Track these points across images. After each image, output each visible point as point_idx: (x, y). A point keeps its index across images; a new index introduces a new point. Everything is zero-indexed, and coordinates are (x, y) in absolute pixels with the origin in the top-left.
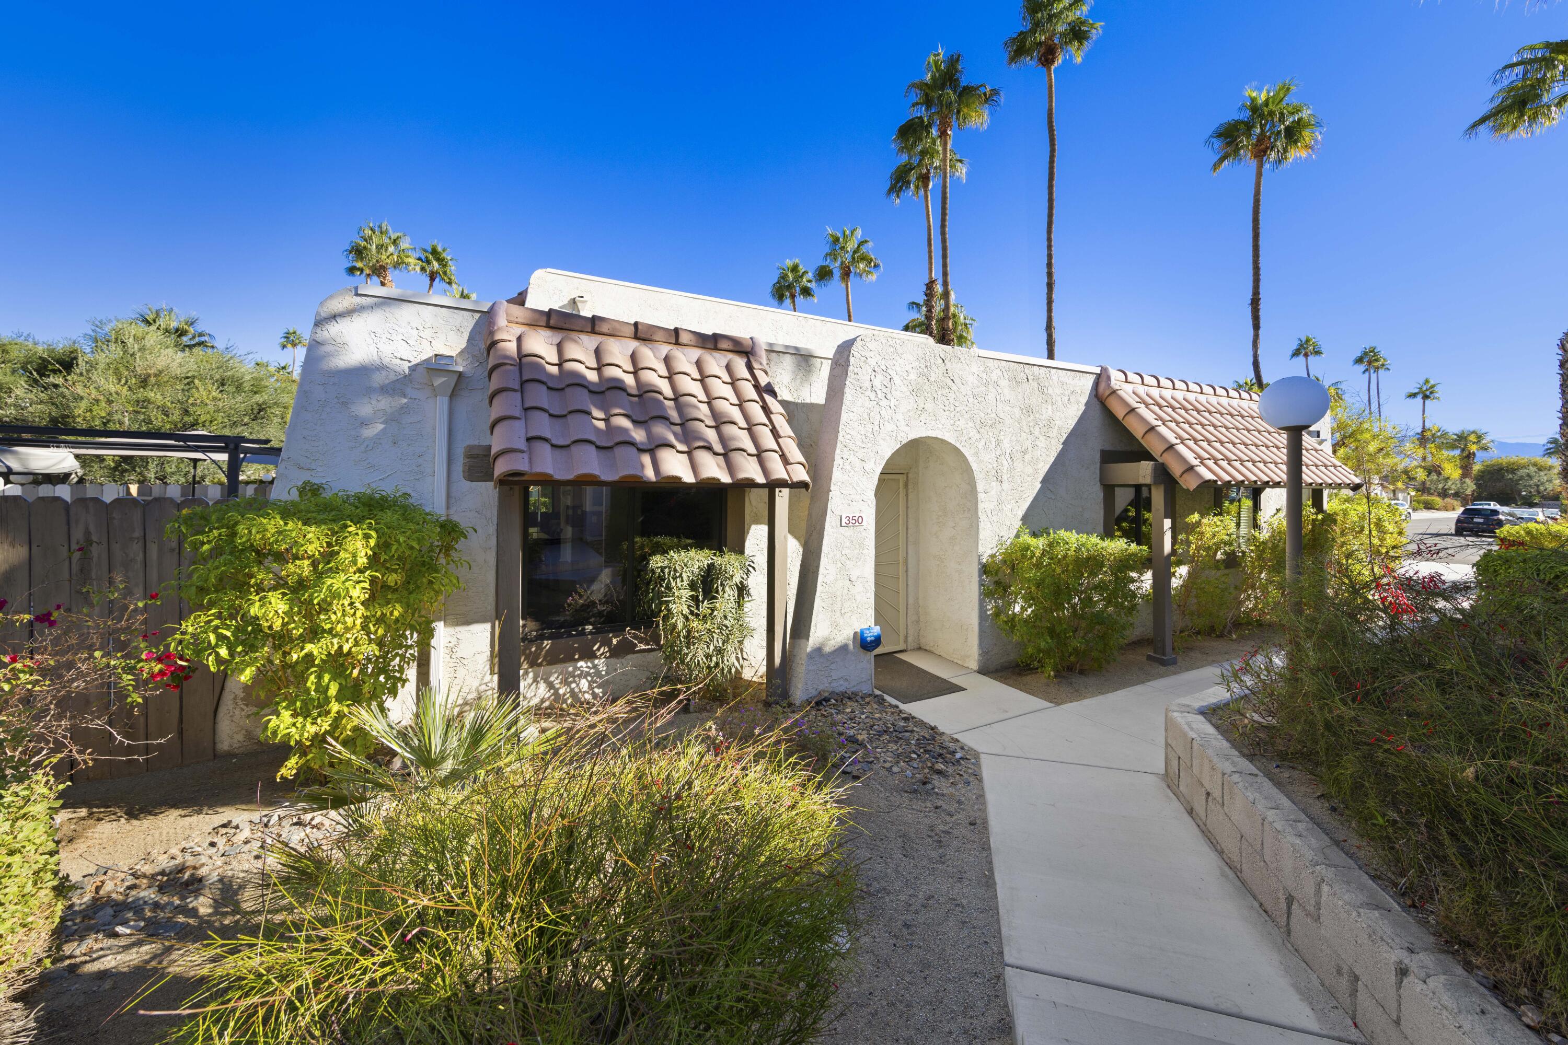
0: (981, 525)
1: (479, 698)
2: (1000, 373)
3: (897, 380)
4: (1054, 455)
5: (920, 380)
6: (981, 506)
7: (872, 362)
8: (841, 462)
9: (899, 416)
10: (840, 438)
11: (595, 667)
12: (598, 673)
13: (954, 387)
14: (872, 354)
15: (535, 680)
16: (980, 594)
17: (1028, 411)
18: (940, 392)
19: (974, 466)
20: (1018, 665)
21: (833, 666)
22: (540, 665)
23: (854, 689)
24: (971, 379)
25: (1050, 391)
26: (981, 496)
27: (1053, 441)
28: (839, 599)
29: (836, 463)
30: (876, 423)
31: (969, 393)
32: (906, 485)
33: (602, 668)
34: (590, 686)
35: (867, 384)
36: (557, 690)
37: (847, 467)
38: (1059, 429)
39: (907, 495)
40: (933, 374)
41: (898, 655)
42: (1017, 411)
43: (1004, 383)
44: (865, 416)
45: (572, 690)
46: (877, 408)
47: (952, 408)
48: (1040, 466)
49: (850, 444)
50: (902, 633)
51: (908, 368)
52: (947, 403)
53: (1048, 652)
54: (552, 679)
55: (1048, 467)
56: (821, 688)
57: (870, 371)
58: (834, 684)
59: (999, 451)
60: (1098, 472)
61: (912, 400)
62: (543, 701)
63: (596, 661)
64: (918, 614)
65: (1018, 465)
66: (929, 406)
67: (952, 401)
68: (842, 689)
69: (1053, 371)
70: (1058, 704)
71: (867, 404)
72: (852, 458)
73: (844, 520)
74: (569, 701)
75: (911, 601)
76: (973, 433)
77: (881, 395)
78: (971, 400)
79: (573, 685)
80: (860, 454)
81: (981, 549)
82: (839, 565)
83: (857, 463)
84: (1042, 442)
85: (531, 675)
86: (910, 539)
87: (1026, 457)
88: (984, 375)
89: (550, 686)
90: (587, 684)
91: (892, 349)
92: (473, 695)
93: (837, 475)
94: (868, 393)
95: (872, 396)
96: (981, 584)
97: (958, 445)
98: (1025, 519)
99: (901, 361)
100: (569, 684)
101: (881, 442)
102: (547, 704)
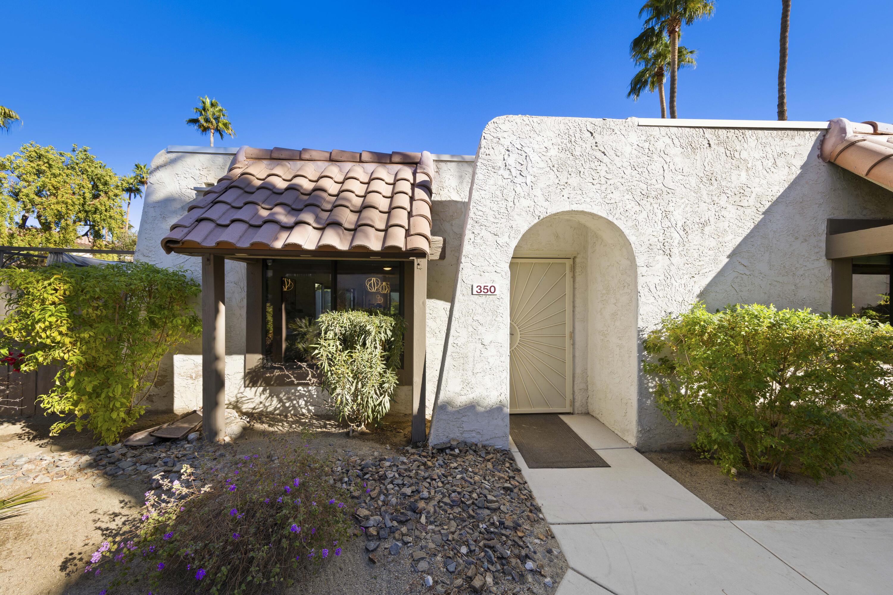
0: (642, 300)
1: (237, 402)
2: (669, 141)
3: (534, 157)
4: (749, 226)
5: (562, 155)
6: (641, 281)
7: (506, 143)
8: (472, 236)
9: (537, 192)
10: (471, 214)
11: (309, 391)
12: (311, 396)
13: (605, 159)
14: (505, 135)
15: (270, 395)
16: (640, 370)
17: (711, 179)
18: (587, 166)
19: (632, 239)
20: (691, 450)
21: (464, 419)
22: (273, 385)
23: (485, 443)
24: (628, 149)
25: (744, 155)
26: (641, 270)
27: (748, 211)
28: (471, 360)
29: (466, 238)
30: (510, 199)
31: (626, 164)
32: (573, 268)
33: (314, 393)
34: (306, 405)
35: (501, 164)
36: (284, 404)
37: (478, 240)
38: (758, 196)
39: (574, 277)
40: (578, 149)
41: (562, 417)
42: (693, 181)
43: (675, 151)
44: (498, 193)
45: (294, 406)
46: (511, 186)
47: (603, 180)
48: (727, 239)
49: (482, 221)
50: (569, 397)
51: (548, 144)
52: (596, 176)
53: (724, 445)
54: (281, 396)
55: (739, 239)
56: (452, 436)
57: (503, 151)
58: (466, 435)
59: (666, 223)
60: (823, 245)
61: (552, 175)
62: (275, 409)
63: (310, 388)
64: (586, 382)
65: (695, 238)
66: (574, 181)
67: (603, 173)
68: (474, 440)
69: (748, 133)
70: (730, 517)
71: (500, 183)
72: (484, 233)
73: (475, 289)
74: (292, 412)
75: (578, 371)
76: (632, 206)
77: (514, 172)
78: (629, 171)
79: (295, 402)
80: (493, 229)
81: (641, 324)
82: (471, 329)
83: (490, 238)
84: (731, 213)
85: (268, 391)
86: (577, 316)
87: (707, 229)
88: (646, 145)
89: (280, 400)
90: (304, 403)
91: (528, 128)
92: (234, 399)
93: (467, 248)
94: (501, 172)
95: (506, 174)
96: (641, 360)
97: (610, 218)
98: (702, 295)
99: (539, 139)
100: (292, 401)
101: (516, 217)
102: (277, 412)
